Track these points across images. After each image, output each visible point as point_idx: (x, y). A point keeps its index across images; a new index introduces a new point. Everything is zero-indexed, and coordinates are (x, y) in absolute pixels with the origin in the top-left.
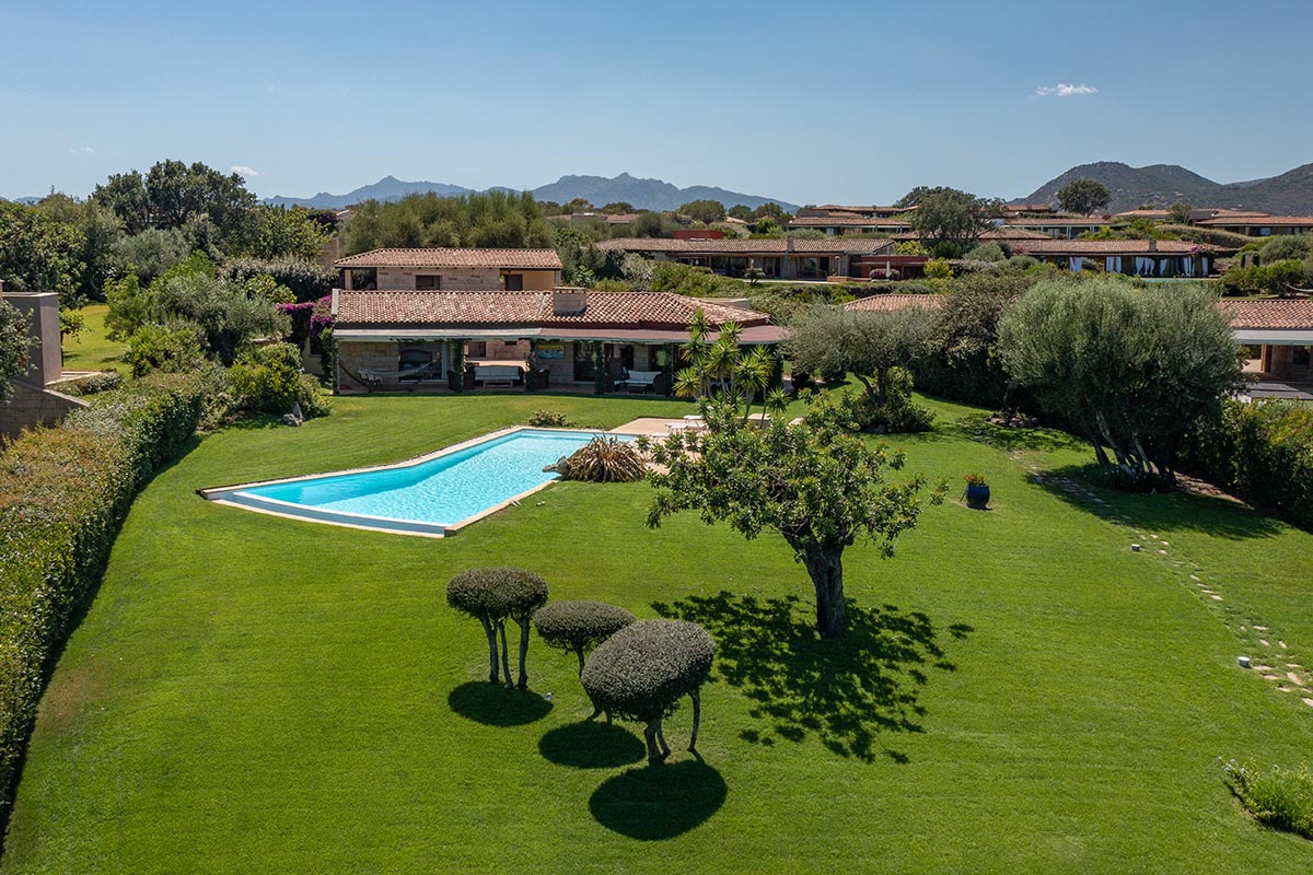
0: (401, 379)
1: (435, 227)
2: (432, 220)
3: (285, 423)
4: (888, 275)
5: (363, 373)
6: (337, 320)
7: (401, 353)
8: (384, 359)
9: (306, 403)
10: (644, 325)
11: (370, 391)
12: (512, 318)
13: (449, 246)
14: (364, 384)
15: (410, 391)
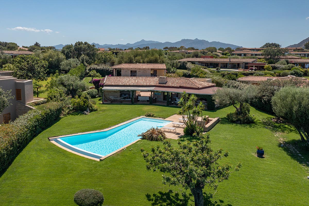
0: (120, 99)
2: (137, 56)
3: (84, 114)
4: (254, 69)
6: (105, 84)
7: (120, 93)
8: (116, 94)
9: (90, 108)
10: (181, 87)
11: (112, 103)
12: (148, 84)
13: (140, 63)
14: (110, 101)
15: (121, 103)
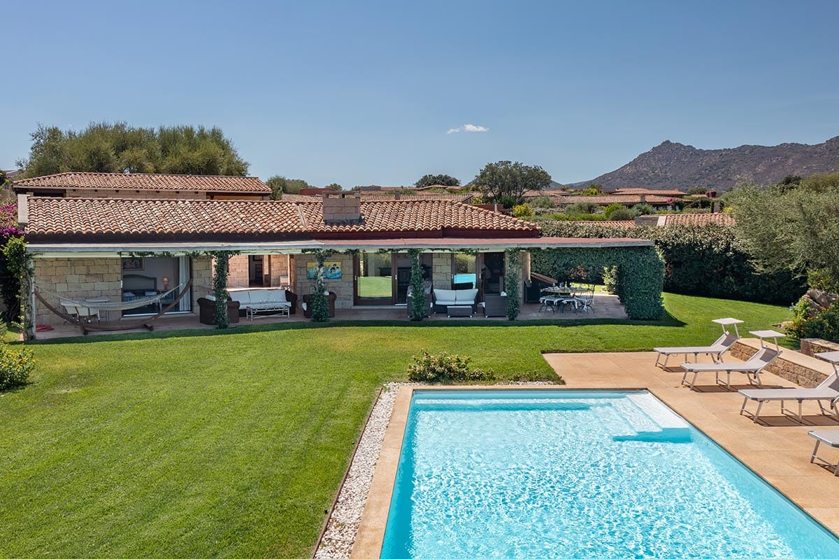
0: (124, 312)
1: (127, 154)
5: (70, 307)
6: (28, 230)
7: (125, 277)
8: (100, 286)
11: (86, 332)
13: (144, 172)
14: (73, 322)
15: (148, 330)
